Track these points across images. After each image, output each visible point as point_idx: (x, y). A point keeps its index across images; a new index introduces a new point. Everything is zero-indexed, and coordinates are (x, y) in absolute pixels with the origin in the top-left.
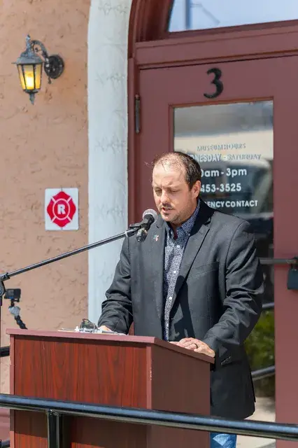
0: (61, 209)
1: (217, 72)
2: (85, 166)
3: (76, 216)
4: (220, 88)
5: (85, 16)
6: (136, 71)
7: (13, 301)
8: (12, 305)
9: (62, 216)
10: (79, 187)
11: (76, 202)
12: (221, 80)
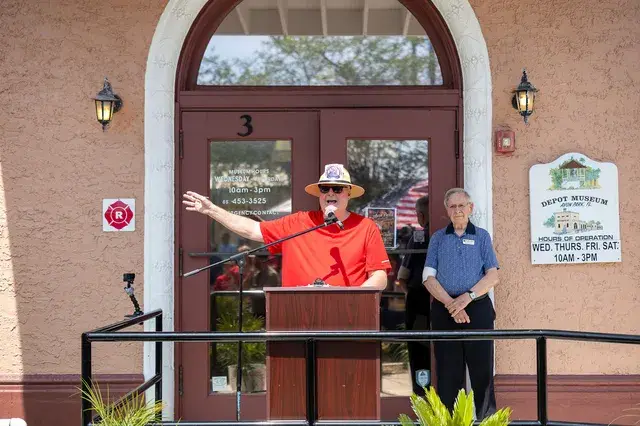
0: (119, 215)
1: (249, 118)
2: (141, 183)
3: (133, 220)
4: (250, 130)
5: (143, 68)
6: (181, 112)
7: (129, 283)
8: (129, 286)
9: (119, 220)
10: (135, 197)
11: (133, 210)
12: (252, 123)
